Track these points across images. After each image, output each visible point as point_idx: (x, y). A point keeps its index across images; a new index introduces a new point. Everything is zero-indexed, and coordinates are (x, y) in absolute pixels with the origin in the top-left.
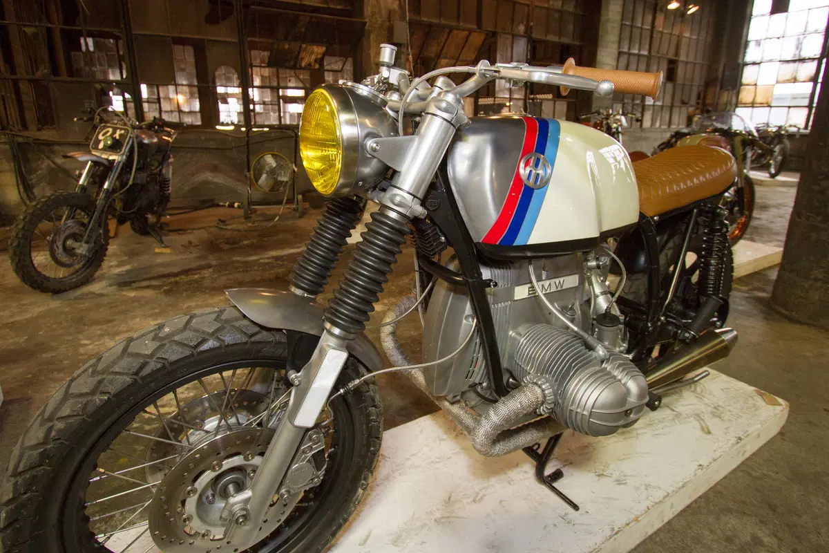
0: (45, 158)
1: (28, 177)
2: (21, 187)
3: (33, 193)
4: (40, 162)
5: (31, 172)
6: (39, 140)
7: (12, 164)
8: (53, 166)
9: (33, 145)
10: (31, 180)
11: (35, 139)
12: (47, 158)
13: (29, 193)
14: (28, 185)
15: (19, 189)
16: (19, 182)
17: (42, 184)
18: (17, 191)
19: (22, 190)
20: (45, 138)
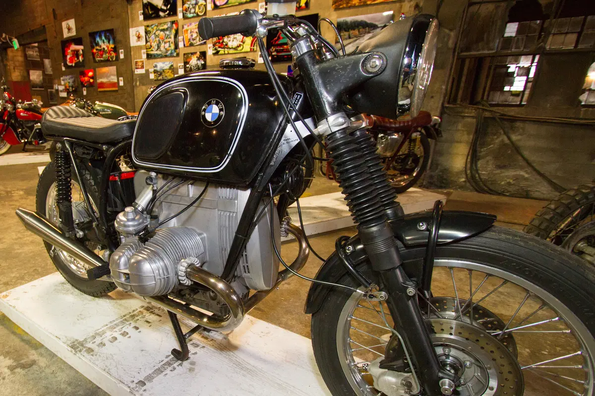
0: (502, 132)
1: (478, 149)
2: (469, 157)
3: (476, 166)
4: (496, 137)
5: (483, 145)
6: (505, 115)
7: (471, 137)
8: (507, 141)
9: (498, 120)
10: (481, 152)
11: (502, 115)
12: (505, 133)
13: (474, 165)
14: (476, 156)
15: (467, 159)
16: (470, 154)
17: (488, 158)
18: (464, 161)
19: (469, 160)
20: (512, 114)
